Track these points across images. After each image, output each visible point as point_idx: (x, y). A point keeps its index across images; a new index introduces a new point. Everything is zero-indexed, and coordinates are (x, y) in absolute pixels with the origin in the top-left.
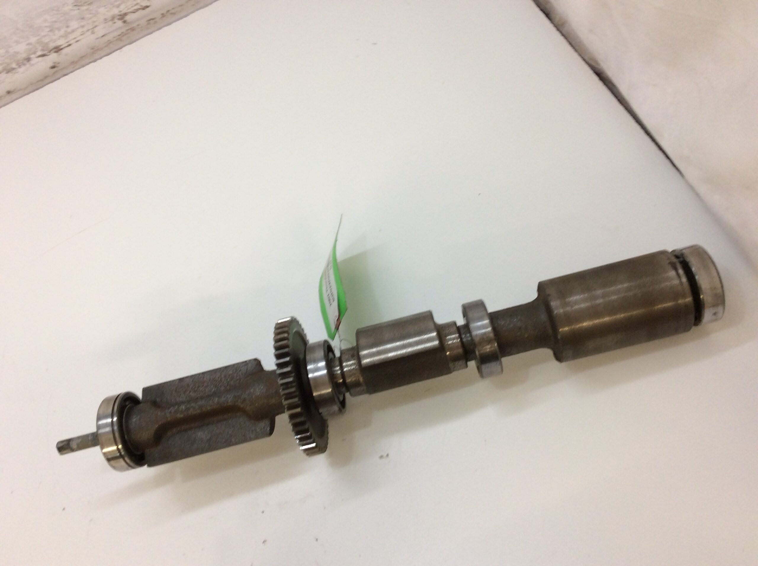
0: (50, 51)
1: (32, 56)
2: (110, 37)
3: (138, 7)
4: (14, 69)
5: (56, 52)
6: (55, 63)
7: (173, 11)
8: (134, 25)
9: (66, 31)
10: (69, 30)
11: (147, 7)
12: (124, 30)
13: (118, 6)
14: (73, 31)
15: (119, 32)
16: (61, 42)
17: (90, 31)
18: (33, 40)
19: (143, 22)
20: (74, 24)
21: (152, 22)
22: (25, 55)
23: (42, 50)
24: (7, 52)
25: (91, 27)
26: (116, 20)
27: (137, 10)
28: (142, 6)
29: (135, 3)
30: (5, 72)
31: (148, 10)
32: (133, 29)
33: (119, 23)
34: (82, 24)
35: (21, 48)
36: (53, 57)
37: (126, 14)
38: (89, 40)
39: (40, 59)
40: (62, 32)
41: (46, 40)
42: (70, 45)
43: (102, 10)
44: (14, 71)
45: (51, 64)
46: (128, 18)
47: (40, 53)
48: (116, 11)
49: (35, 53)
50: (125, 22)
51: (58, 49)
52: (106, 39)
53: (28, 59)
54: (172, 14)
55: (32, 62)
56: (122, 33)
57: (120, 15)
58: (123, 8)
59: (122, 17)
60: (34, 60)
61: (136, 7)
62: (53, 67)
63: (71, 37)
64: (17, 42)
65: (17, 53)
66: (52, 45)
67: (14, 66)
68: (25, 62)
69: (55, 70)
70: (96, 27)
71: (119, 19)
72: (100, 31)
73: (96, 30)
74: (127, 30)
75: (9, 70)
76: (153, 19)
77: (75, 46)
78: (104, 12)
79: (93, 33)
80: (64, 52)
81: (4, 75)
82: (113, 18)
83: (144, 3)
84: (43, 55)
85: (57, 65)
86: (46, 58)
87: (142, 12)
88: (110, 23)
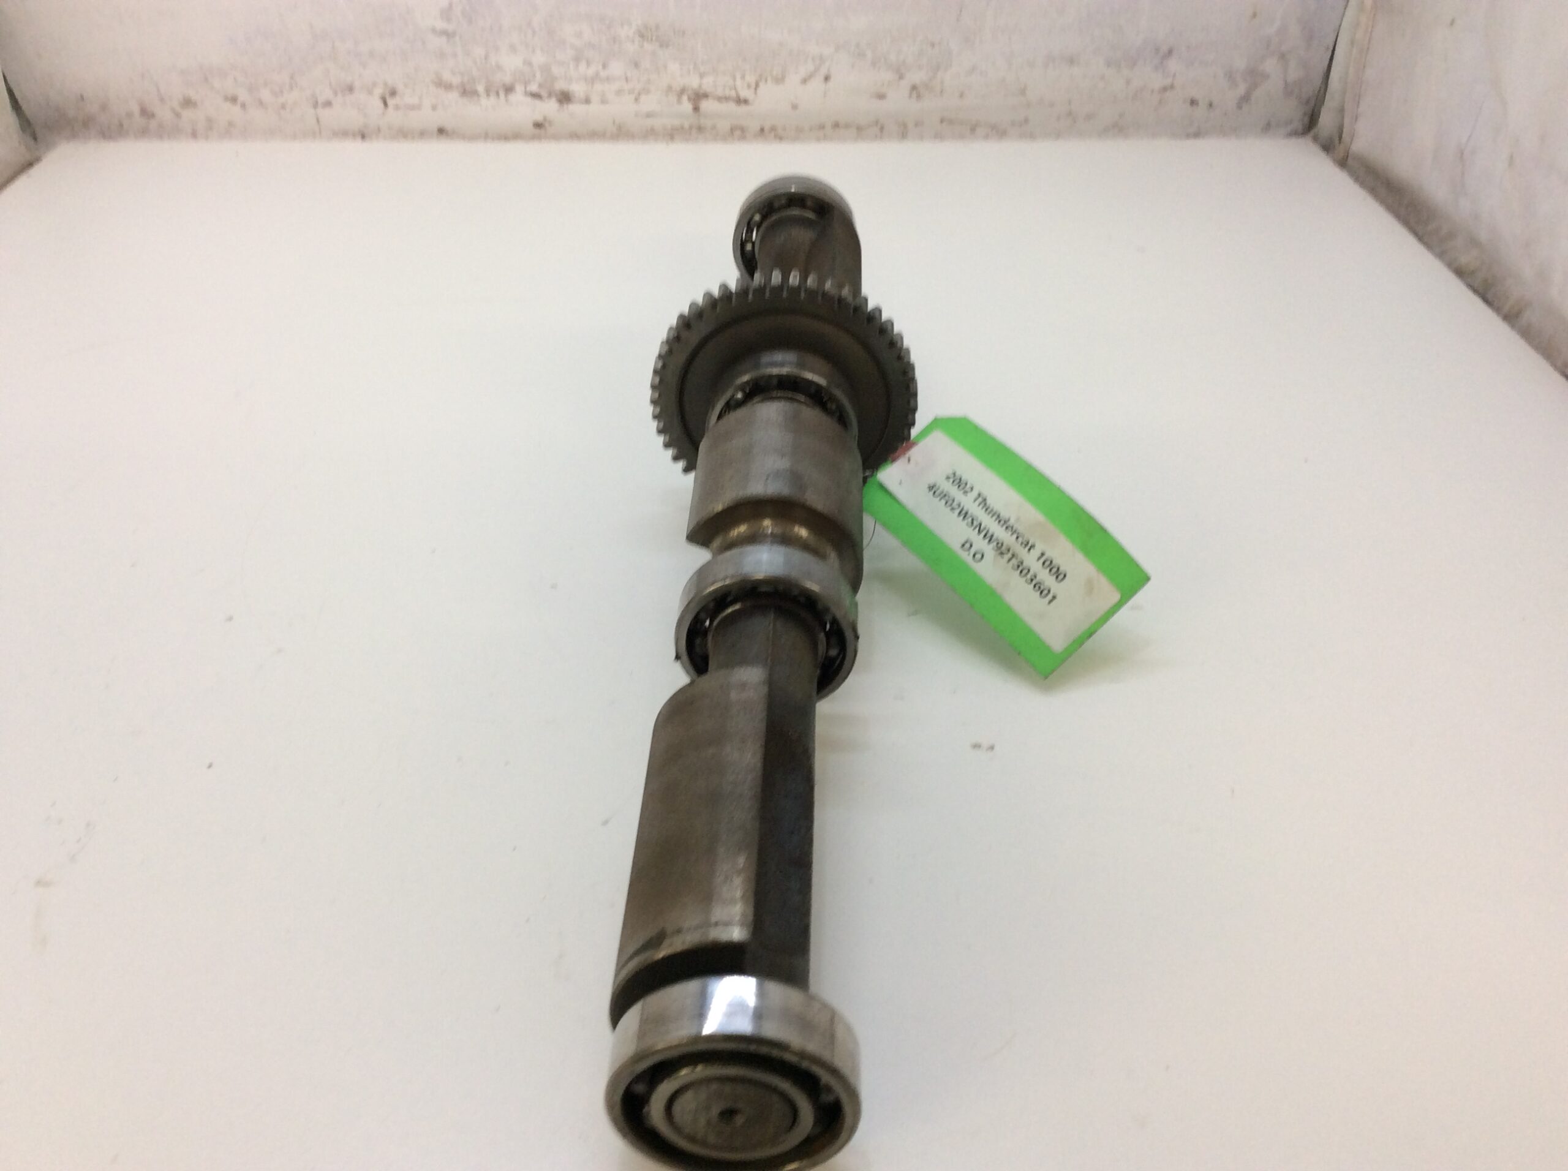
0: (550, 95)
1: (519, 88)
2: (657, 123)
3: (733, 94)
4: (474, 93)
5: (560, 101)
6: (545, 119)
7: (780, 131)
8: (709, 122)
9: (597, 74)
10: (603, 74)
11: (746, 102)
12: (686, 123)
13: (701, 76)
14: (608, 79)
15: (677, 122)
16: (578, 89)
17: (635, 94)
18: (539, 59)
19: (724, 125)
20: (617, 68)
21: (738, 132)
22: (508, 79)
23: (540, 85)
24: (486, 57)
25: (639, 87)
26: (685, 98)
27: (727, 99)
28: (738, 95)
29: (731, 83)
30: (462, 90)
31: (743, 108)
32: (700, 129)
33: (687, 106)
34: (629, 74)
35: (511, 63)
36: (549, 108)
37: (706, 96)
38: (623, 108)
39: (529, 99)
40: (591, 72)
41: (556, 70)
42: (587, 101)
43: (674, 67)
44: (475, 98)
45: (539, 118)
46: (706, 105)
47: (534, 88)
48: (694, 82)
49: (526, 83)
50: (696, 109)
51: (565, 98)
52: (649, 122)
53: (509, 89)
54: (776, 135)
55: (513, 98)
56: (682, 126)
57: (696, 93)
58: (708, 84)
59: (698, 97)
60: (518, 96)
61: (727, 93)
62: (538, 125)
63: (598, 87)
64: (513, 49)
65: (499, 67)
66: (560, 85)
67: (481, 88)
68: (502, 93)
69: (537, 131)
70: (649, 91)
71: (689, 99)
72: (650, 103)
73: (644, 97)
74: (691, 126)
75: (467, 92)
76: (742, 128)
77: (594, 108)
78: (677, 74)
79: (637, 100)
80: (574, 108)
81: (453, 96)
82: (682, 91)
83: (744, 93)
84: (536, 96)
85: (547, 125)
86: (537, 102)
87: (731, 107)
88: (673, 98)
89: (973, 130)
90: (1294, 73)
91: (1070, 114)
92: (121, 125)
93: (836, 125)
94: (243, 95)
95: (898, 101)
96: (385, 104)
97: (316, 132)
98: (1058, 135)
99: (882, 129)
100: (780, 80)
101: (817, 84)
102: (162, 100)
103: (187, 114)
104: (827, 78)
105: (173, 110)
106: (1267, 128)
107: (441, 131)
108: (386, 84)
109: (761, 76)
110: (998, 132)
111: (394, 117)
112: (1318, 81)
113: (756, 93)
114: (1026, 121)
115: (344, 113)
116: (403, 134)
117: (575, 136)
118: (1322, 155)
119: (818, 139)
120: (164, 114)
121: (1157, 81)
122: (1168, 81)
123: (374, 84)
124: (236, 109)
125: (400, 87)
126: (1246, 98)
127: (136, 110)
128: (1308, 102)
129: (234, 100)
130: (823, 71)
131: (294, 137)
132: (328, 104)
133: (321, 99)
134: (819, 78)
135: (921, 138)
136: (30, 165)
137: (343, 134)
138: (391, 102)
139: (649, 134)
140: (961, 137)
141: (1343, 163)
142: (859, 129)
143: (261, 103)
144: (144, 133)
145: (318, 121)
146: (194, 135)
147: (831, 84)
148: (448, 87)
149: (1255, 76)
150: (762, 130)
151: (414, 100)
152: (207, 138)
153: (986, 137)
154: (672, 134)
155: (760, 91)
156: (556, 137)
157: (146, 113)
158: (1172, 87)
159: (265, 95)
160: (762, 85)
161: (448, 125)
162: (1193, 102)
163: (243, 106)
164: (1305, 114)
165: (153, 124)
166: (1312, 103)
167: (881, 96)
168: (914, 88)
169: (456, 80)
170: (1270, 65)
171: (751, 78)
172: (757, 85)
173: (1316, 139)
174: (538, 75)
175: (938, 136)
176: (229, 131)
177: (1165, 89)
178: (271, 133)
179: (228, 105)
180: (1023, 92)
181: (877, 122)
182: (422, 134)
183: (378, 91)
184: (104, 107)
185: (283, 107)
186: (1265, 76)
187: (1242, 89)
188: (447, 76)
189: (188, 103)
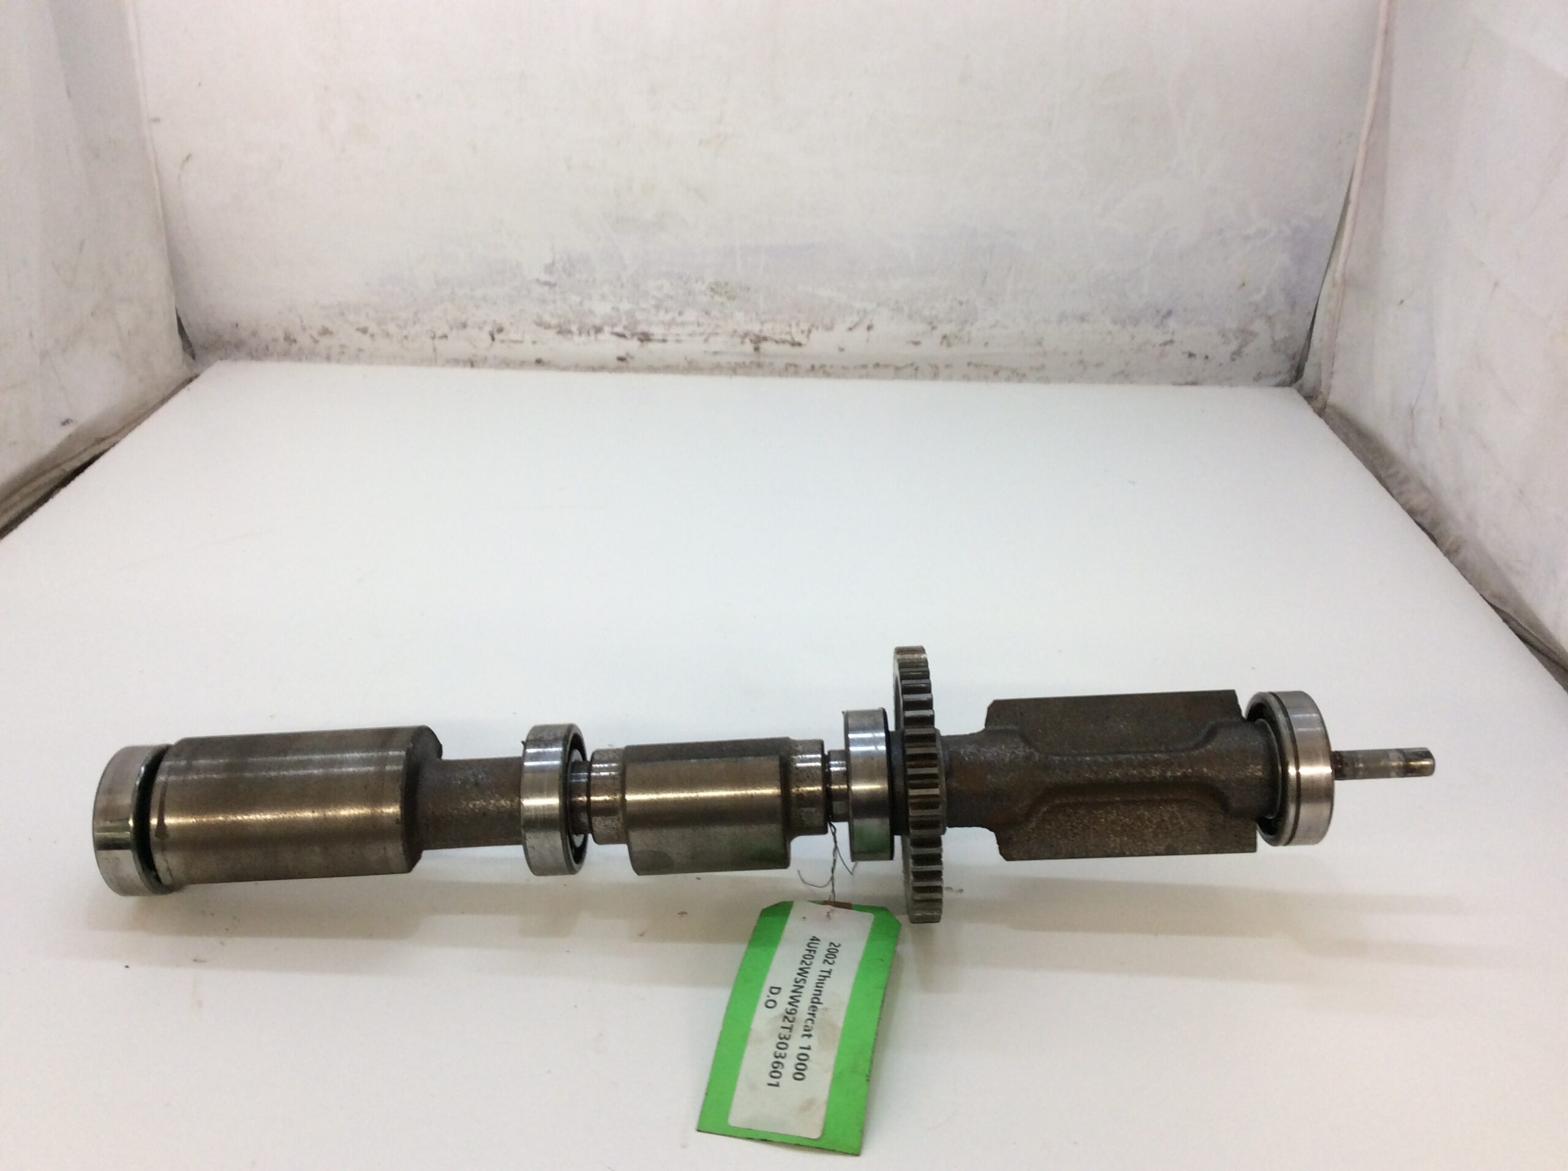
0: (633, 335)
1: (607, 329)
2: (723, 360)
3: (788, 338)
4: (570, 332)
5: (641, 340)
6: (628, 354)
7: (828, 369)
8: (767, 360)
9: (674, 319)
10: (679, 319)
11: (800, 344)
12: (748, 361)
13: (762, 323)
14: (683, 324)
15: (740, 359)
16: (657, 331)
17: (705, 336)
18: (625, 306)
19: (780, 363)
20: (690, 315)
21: (792, 369)
22: (598, 322)
23: (625, 327)
24: (581, 303)
25: (709, 330)
26: (747, 340)
27: (784, 342)
28: (793, 339)
29: (787, 329)
30: (558, 329)
31: (797, 350)
32: (759, 365)
33: (749, 347)
34: (701, 320)
35: (601, 309)
36: (632, 346)
37: (765, 339)
38: (694, 348)
39: (615, 338)
40: (668, 317)
41: (639, 316)
42: (664, 341)
43: (739, 316)
44: (569, 336)
45: (622, 354)
46: (765, 346)
47: (619, 329)
48: (755, 328)
49: (614, 325)
50: (757, 349)
51: (645, 338)
52: (716, 359)
53: (598, 330)
54: (824, 372)
55: (601, 336)
56: (744, 363)
57: (757, 337)
58: (767, 330)
59: (758, 341)
60: (605, 336)
61: (784, 337)
62: (621, 359)
63: (675, 330)
64: (603, 297)
65: (591, 312)
66: (642, 328)
67: (574, 328)
68: (592, 333)
69: (621, 364)
70: (717, 334)
71: (751, 341)
72: (717, 344)
73: (712, 339)
74: (752, 363)
75: (563, 331)
76: (796, 366)
77: (670, 346)
78: (742, 321)
79: (706, 341)
80: (651, 346)
81: (551, 334)
82: (746, 335)
83: (798, 338)
84: (621, 336)
85: (629, 359)
86: (622, 341)
87: (787, 348)
88: (738, 340)
89: (996, 373)
90: (1281, 333)
91: (1081, 362)
92: (267, 348)
93: (877, 365)
94: (373, 328)
95: (931, 347)
96: (493, 339)
97: (433, 360)
98: (1071, 380)
99: (917, 369)
100: (829, 328)
101: (860, 333)
102: (304, 329)
103: (325, 341)
104: (869, 328)
105: (312, 337)
106: (1258, 378)
107: (539, 362)
108: (494, 322)
109: (813, 325)
110: (1018, 375)
111: (500, 350)
112: (1302, 341)
113: (808, 336)
114: (1043, 367)
115: (457, 345)
116: (506, 363)
117: (652, 369)
118: (1305, 403)
119: (861, 377)
120: (304, 340)
121: (1159, 337)
122: (1168, 338)
123: (485, 323)
124: (366, 339)
125: (507, 326)
126: (1237, 354)
127: (280, 336)
128: (1293, 358)
129: (364, 331)
130: (867, 323)
131: (414, 363)
132: (445, 337)
133: (439, 333)
134: (864, 327)
135: (950, 378)
136: (190, 380)
137: (456, 362)
138: (497, 336)
139: (716, 369)
140: (986, 378)
141: (1321, 412)
142: (897, 369)
143: (388, 335)
144: (285, 355)
145: (435, 350)
146: (328, 358)
147: (872, 332)
148: (548, 327)
149: (1246, 335)
150: (813, 367)
151: (517, 337)
152: (339, 361)
153: (1008, 379)
154: (735, 369)
155: (812, 336)
156: (637, 370)
157: (290, 339)
158: (1171, 342)
159: (392, 328)
160: (814, 331)
161: (545, 356)
162: (1191, 355)
163: (372, 336)
164: (1292, 366)
165: (295, 348)
166: (1298, 358)
167: (917, 343)
168: (945, 337)
169: (554, 321)
170: (1259, 326)
171: (805, 326)
172: (810, 331)
173: (1300, 390)
174: (624, 318)
175: (966, 378)
176: (358, 356)
177: (1165, 344)
178: (393, 359)
179: (359, 335)
180: (1040, 343)
181: (912, 365)
182: (522, 364)
183: (488, 328)
184: (254, 334)
185: (406, 337)
186: (1254, 335)
187: (1234, 346)
188: (547, 318)
189: (326, 332)
